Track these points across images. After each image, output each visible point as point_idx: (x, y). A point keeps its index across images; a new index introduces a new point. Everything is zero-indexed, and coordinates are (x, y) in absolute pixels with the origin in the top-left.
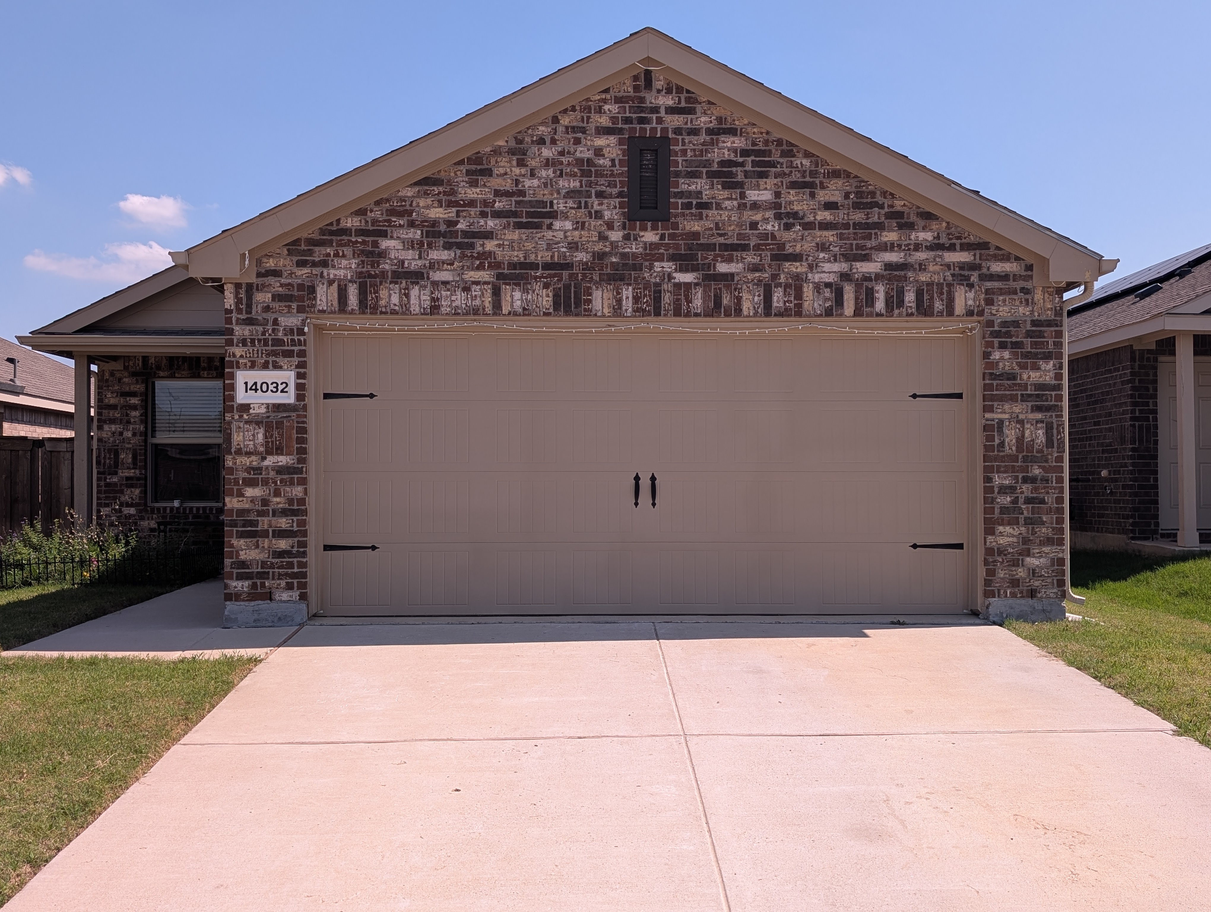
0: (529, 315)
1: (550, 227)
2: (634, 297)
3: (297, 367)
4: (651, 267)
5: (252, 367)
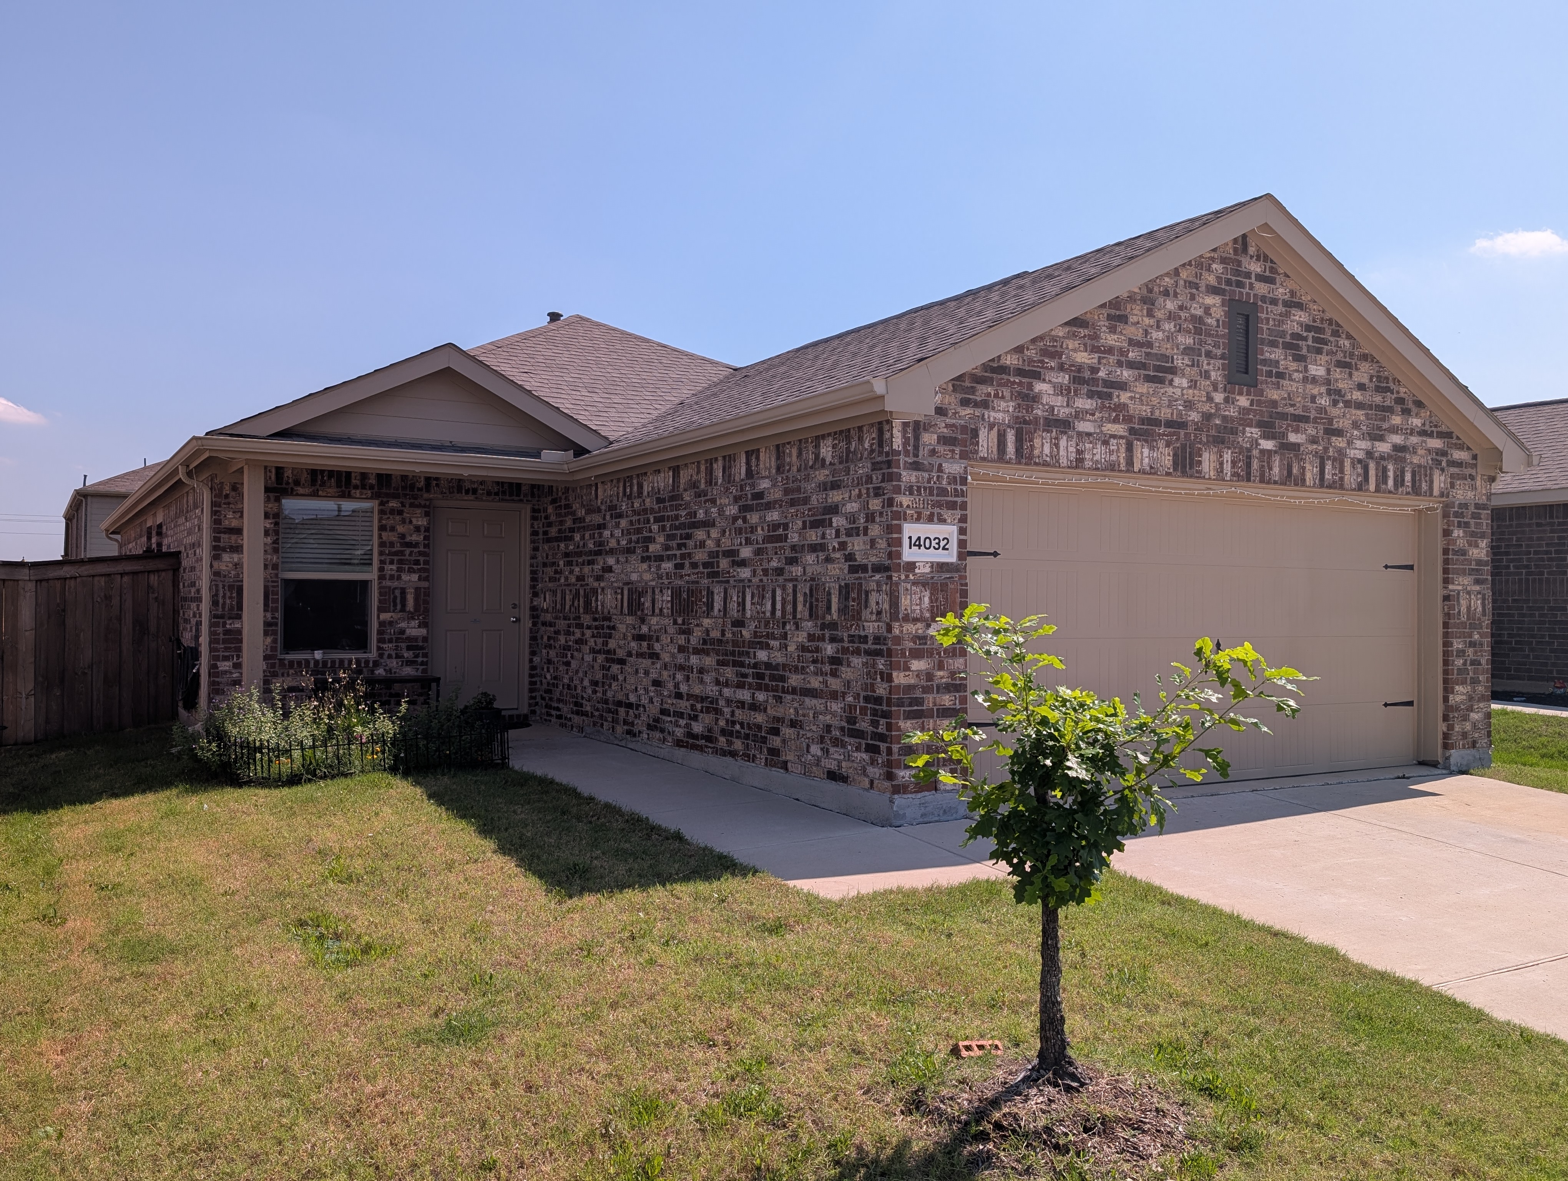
0: (1155, 473)
1: (1171, 383)
2: (1232, 461)
3: (960, 521)
4: (1244, 433)
5: (918, 520)
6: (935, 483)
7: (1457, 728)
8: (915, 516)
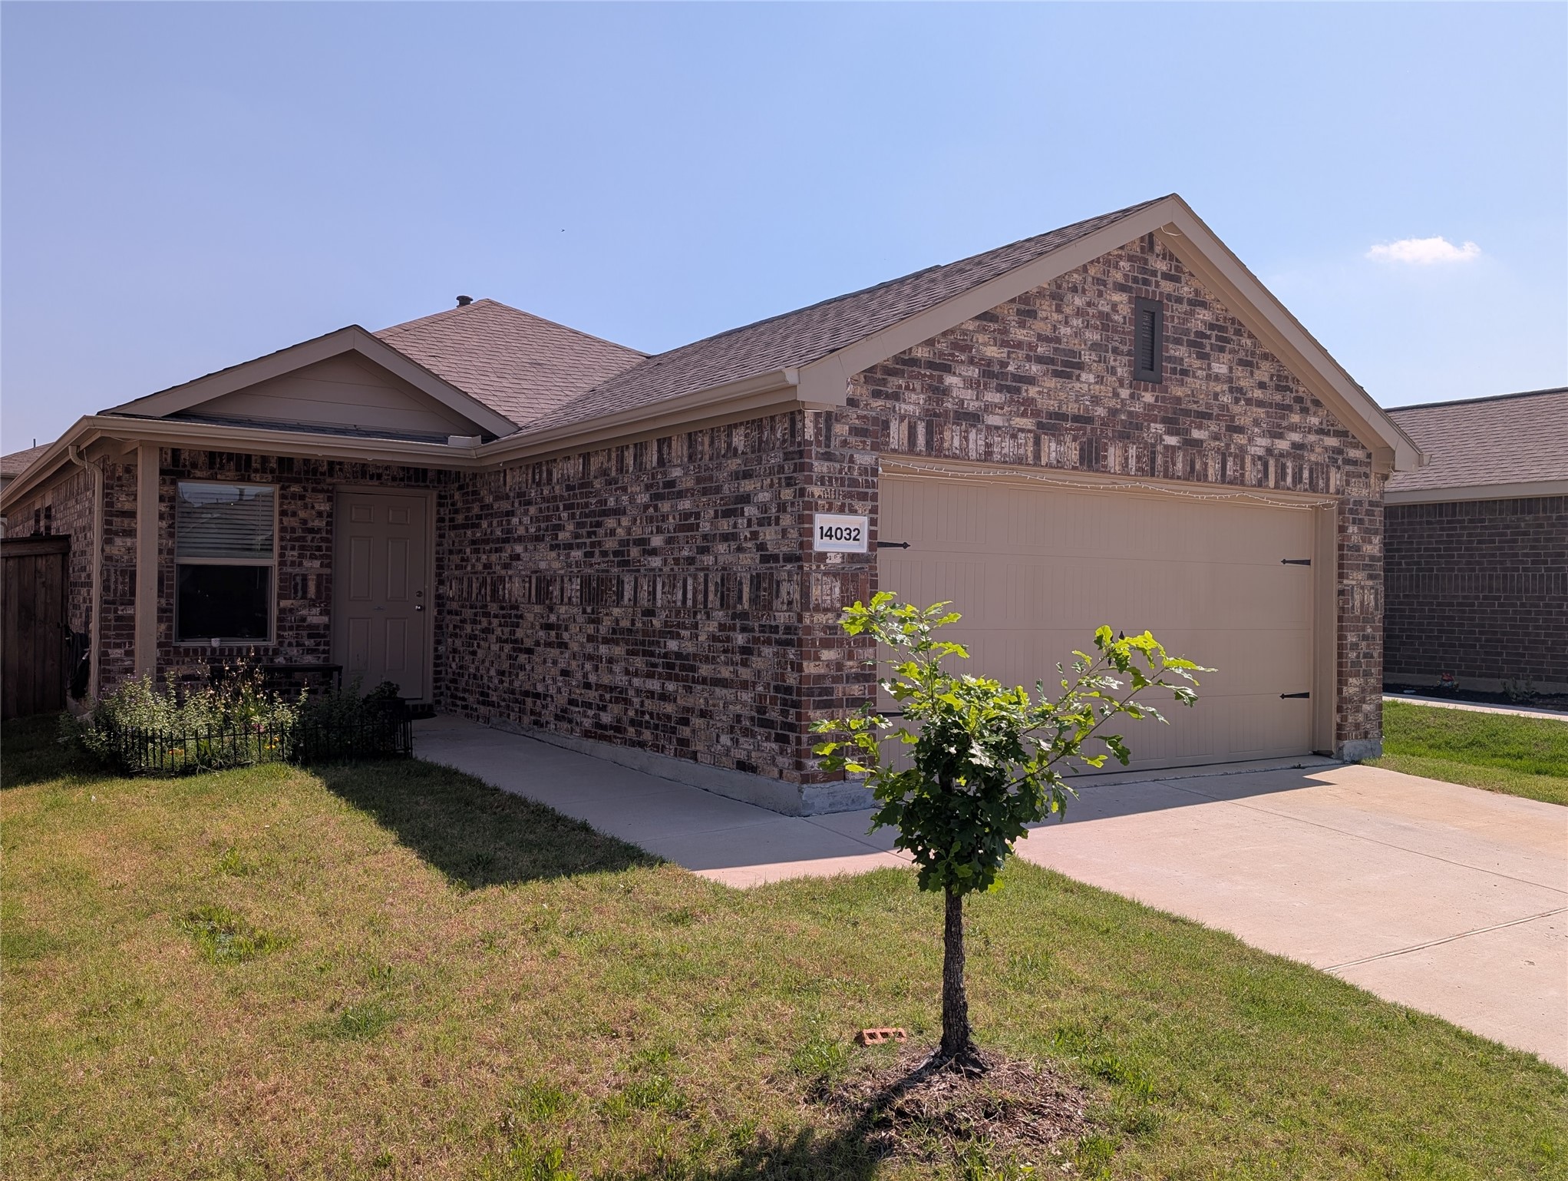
0: (1061, 468)
1: (1078, 377)
2: (1137, 457)
3: (871, 512)
4: (1149, 428)
5: (829, 510)
6: (846, 474)
7: (1350, 719)
8: (827, 506)
